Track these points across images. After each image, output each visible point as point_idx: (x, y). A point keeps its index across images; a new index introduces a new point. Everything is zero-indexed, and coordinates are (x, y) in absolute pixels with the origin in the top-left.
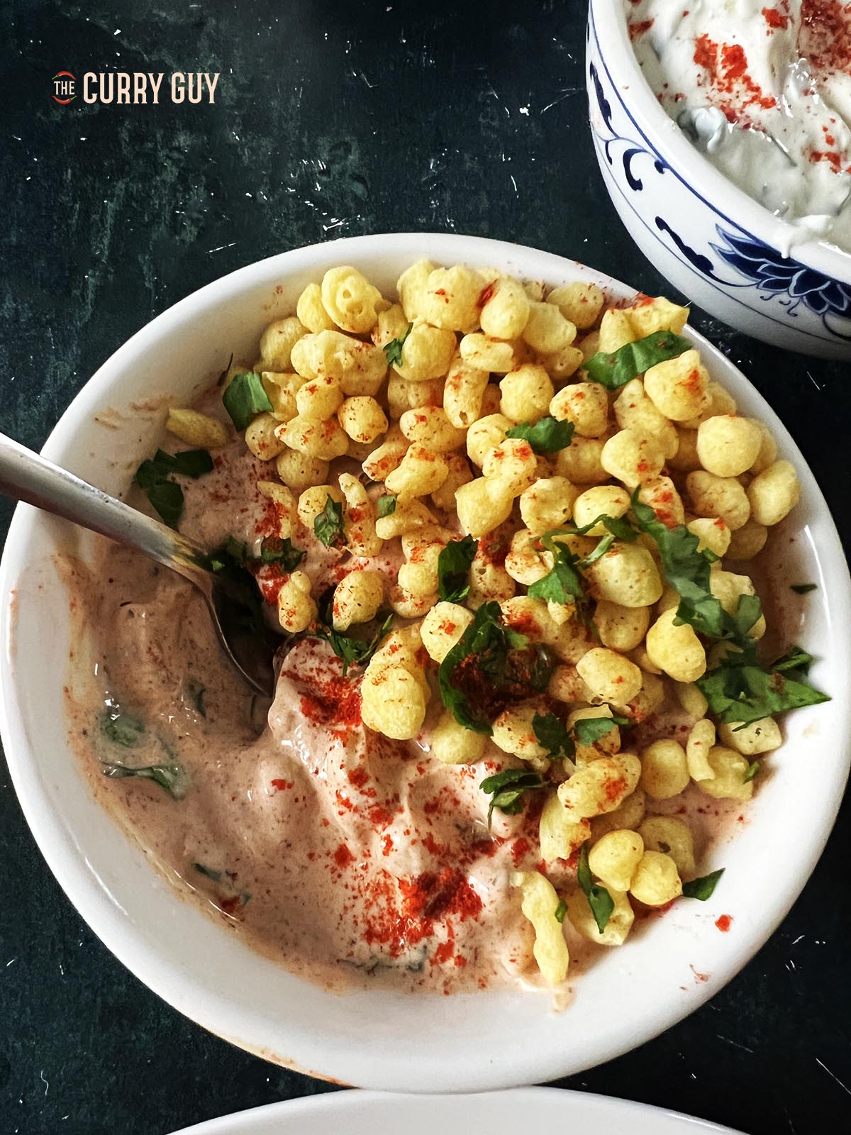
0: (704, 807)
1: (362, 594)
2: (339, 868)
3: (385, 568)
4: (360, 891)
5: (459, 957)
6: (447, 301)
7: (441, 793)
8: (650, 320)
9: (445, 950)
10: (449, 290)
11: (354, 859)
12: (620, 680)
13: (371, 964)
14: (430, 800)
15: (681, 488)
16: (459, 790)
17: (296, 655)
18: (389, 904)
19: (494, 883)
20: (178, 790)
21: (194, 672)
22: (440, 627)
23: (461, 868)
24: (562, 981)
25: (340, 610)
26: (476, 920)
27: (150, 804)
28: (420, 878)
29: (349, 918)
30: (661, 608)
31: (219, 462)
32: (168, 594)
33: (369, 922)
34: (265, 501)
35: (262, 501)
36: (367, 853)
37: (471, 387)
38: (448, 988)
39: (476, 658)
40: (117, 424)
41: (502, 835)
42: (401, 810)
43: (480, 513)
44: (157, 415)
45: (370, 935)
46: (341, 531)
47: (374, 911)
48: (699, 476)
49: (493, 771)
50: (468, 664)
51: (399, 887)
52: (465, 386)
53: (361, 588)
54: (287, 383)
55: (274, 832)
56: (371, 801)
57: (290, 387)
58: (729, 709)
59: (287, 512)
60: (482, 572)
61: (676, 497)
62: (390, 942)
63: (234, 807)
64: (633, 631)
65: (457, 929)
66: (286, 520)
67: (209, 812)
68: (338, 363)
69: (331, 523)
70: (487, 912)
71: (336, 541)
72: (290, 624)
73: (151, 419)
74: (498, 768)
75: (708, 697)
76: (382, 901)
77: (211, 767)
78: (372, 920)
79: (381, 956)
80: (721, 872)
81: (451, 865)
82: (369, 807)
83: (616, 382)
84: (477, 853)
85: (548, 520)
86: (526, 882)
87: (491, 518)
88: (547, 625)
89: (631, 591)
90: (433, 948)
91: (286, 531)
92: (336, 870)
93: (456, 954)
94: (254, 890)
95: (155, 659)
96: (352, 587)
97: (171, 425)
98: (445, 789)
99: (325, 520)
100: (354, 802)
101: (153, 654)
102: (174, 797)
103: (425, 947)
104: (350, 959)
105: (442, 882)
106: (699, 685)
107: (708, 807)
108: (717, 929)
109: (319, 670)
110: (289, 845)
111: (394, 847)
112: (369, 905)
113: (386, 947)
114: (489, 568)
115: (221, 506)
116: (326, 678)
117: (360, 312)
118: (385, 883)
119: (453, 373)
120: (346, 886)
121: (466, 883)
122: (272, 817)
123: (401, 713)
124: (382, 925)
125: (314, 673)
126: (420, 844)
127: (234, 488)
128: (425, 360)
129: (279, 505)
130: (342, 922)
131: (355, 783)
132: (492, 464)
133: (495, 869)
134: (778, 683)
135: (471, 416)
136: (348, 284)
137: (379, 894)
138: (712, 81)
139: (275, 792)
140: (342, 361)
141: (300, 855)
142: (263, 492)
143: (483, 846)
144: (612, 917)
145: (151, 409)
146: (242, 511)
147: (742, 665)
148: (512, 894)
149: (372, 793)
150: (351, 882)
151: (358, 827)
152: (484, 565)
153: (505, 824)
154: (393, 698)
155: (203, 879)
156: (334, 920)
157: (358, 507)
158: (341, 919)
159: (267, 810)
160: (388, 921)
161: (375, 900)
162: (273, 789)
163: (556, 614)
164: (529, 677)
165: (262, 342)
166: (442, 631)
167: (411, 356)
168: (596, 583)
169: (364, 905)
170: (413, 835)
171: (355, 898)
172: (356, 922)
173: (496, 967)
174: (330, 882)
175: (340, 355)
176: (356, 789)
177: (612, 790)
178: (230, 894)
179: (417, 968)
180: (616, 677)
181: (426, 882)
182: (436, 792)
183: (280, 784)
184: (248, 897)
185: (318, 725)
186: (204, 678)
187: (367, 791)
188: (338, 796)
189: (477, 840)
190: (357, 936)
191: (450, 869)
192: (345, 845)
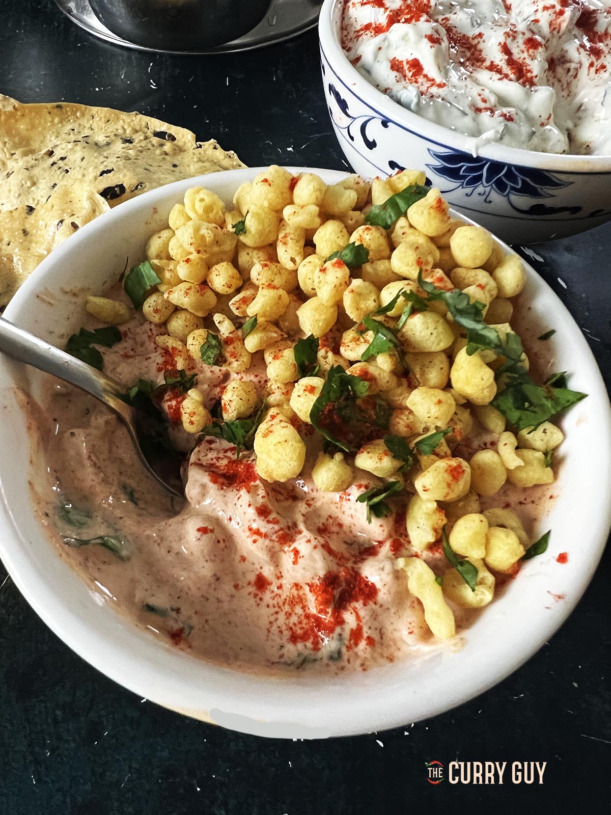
0: (522, 500)
1: (242, 391)
2: (259, 594)
3: (256, 380)
4: (280, 607)
5: (368, 638)
6: (270, 185)
7: (327, 520)
8: (403, 181)
9: (356, 634)
10: (269, 178)
11: (270, 584)
12: (440, 402)
13: (300, 660)
14: (321, 525)
15: (448, 273)
16: (340, 515)
17: (199, 451)
18: (304, 611)
19: (383, 569)
20: (124, 553)
21: (123, 479)
22: (305, 390)
23: (355, 566)
24: (452, 637)
25: (228, 407)
26: (375, 603)
27: (103, 567)
28: (325, 576)
29: (274, 629)
30: (456, 350)
31: (125, 334)
32: (99, 421)
33: (291, 629)
34: (163, 351)
35: (160, 351)
36: (279, 575)
37: (295, 241)
38: (365, 667)
39: (334, 405)
40: (52, 302)
41: (380, 539)
42: (300, 532)
43: (317, 317)
44: (79, 300)
45: (294, 639)
46: (220, 351)
47: (294, 619)
48: (458, 270)
49: (363, 489)
50: (330, 411)
51: (311, 591)
52: (290, 241)
53: (241, 388)
54: (168, 266)
55: (206, 570)
56: (277, 527)
57: (171, 267)
58: (520, 419)
59: (180, 351)
60: (326, 358)
61: (446, 278)
62: (311, 640)
63: (170, 558)
64: (439, 370)
65: (362, 613)
66: (179, 357)
67: (151, 566)
68: (203, 237)
69: (213, 347)
70: (383, 595)
71: (218, 360)
72: (192, 423)
73: (75, 303)
74: (366, 487)
75: (503, 413)
76: (298, 610)
77: (148, 532)
78: (293, 627)
79: (306, 652)
80: (549, 532)
81: (346, 565)
82: (276, 532)
83: (389, 222)
84: (365, 557)
85: (365, 310)
86: (407, 564)
87: (325, 320)
88: (379, 375)
89: (433, 337)
90: (347, 634)
91: (180, 364)
92: (258, 595)
93: (365, 635)
94: (195, 621)
95: (95, 464)
96: (233, 388)
97: (89, 307)
98: (330, 517)
99: (209, 346)
100: (263, 530)
101: (92, 460)
102: (122, 559)
103: (340, 635)
104: (282, 660)
105: (343, 579)
106: (495, 404)
107: (526, 499)
108: (559, 564)
109: (218, 459)
110: (218, 579)
111: (301, 554)
112: (289, 615)
113: (309, 644)
114: (330, 354)
115: (131, 360)
116: (225, 462)
117: (212, 211)
118: (298, 595)
119: (281, 236)
120: (268, 606)
121: (361, 578)
122: (202, 558)
123: (288, 451)
124: (302, 628)
125: (215, 460)
126: (320, 548)
127: (139, 349)
128: (260, 227)
129: (173, 348)
130: (270, 635)
131: (262, 515)
132: (319, 277)
133: (381, 562)
134: (549, 392)
135: (298, 259)
136: (202, 195)
137: (295, 605)
138: (405, 80)
139: (201, 536)
140: (206, 235)
141: (228, 587)
142: (161, 344)
143: (368, 551)
144: (478, 579)
145: (75, 295)
146: (147, 359)
147: (521, 384)
148: (399, 576)
149: (276, 522)
150: (271, 602)
151: (270, 550)
152: (327, 352)
153: (381, 526)
154: (281, 441)
155: (154, 617)
156: (263, 635)
157: (231, 335)
158: (269, 632)
159: (197, 553)
160: (306, 624)
161: (293, 611)
162: (198, 535)
163: (384, 364)
164: (375, 417)
165: (147, 247)
166: (307, 393)
167: (251, 226)
168: (407, 339)
169: (285, 617)
170: (314, 542)
171: (277, 613)
172: (281, 632)
173: (399, 644)
174: (254, 604)
175: (203, 231)
176: (264, 520)
177: (455, 473)
178: (176, 627)
179: (336, 656)
180: (436, 400)
181: (330, 580)
182: (323, 520)
183: (203, 531)
184: (191, 628)
185: (225, 488)
186: (133, 483)
187: (271, 520)
188: (250, 529)
189: (362, 548)
190: (284, 641)
191: (346, 568)
192: (260, 573)
